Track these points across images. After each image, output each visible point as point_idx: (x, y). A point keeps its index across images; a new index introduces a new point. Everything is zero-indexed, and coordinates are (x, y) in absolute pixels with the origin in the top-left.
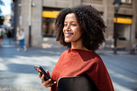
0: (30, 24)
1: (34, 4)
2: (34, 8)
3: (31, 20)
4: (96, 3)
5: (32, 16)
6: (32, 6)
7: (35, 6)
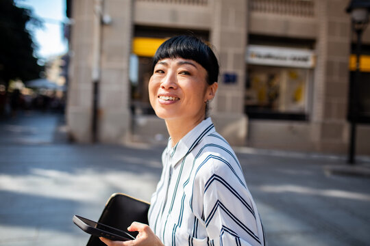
0: (95, 76)
1: (107, 19)
2: (106, 30)
3: (100, 63)
4: (294, 13)
5: (101, 51)
6: (102, 23)
7: (110, 24)
